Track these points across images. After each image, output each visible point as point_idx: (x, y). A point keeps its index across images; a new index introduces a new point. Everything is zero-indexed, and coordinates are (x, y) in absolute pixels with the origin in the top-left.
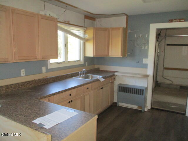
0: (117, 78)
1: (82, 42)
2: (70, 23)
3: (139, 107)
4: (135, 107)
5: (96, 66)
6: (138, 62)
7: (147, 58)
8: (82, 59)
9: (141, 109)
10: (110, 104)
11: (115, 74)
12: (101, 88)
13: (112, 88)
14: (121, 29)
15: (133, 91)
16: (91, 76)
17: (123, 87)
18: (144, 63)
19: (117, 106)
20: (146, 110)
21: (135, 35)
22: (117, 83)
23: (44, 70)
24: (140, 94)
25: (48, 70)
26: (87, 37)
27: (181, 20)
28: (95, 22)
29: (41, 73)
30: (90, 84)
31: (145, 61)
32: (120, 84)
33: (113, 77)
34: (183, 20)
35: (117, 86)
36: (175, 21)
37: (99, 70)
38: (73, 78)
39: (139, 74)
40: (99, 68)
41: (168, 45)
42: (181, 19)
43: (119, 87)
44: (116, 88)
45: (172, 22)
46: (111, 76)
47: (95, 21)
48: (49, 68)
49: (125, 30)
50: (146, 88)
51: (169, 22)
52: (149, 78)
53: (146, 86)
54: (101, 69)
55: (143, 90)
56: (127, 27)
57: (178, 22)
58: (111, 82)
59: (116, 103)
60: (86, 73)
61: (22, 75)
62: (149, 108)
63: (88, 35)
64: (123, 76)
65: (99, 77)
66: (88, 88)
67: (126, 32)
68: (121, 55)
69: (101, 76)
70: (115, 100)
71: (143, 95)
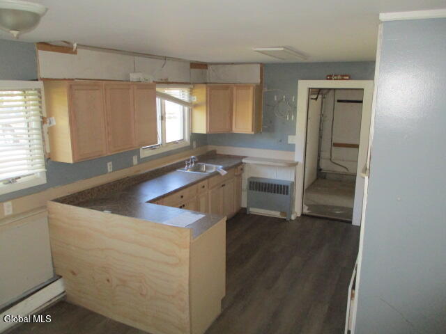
0: (246, 168)
1: (186, 108)
2: (170, 80)
3: (282, 213)
4: (277, 214)
5: (211, 148)
6: (281, 141)
7: (294, 134)
8: (187, 138)
9: (285, 216)
10: (235, 211)
11: (244, 161)
12: (223, 186)
13: (239, 186)
14: (252, 88)
15: (271, 188)
16: (204, 165)
17: (257, 183)
18: (289, 142)
19: (248, 213)
20: (293, 217)
21: (275, 97)
22: (246, 176)
23: (135, 161)
24: (284, 194)
25: (141, 161)
26: (195, 100)
27: (345, 78)
28: (207, 71)
29: (132, 165)
30: (206, 181)
31: (291, 140)
32: (252, 178)
33: (239, 168)
34: (347, 78)
35: (247, 181)
36: (335, 78)
37: (216, 154)
38: (178, 170)
39: (282, 161)
40: (215, 151)
41: (339, 101)
42: (343, 76)
43: (250, 183)
44: (245, 185)
45: (331, 79)
46: (237, 166)
47: (207, 68)
48: (141, 157)
49: (259, 89)
50: (293, 184)
51: (327, 79)
52: (298, 167)
53: (293, 180)
54: (218, 153)
55: (287, 187)
56: (261, 82)
57: (340, 79)
58: (237, 176)
59: (245, 209)
60: (195, 162)
61: (109, 170)
62: (299, 215)
63: (197, 98)
64: (256, 164)
65: (218, 168)
66: (204, 187)
67: (261, 91)
68: (253, 131)
69: (221, 167)
70: (244, 205)
71: (287, 194)
